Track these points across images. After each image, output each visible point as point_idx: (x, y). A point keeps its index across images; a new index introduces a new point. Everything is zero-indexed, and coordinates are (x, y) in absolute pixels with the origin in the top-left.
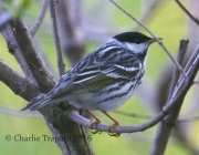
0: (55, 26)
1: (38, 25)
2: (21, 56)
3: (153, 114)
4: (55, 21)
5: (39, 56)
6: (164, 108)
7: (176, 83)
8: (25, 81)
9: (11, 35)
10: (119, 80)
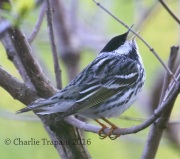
0: (51, 33)
1: (35, 34)
2: (19, 63)
3: (146, 117)
4: (51, 29)
5: (37, 62)
6: (156, 111)
7: (167, 87)
8: (23, 87)
9: (10, 43)
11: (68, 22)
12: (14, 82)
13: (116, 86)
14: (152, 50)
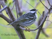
1: (13, 8)
3: (37, 27)
5: (13, 15)
6: (39, 26)
7: (42, 20)
8: (10, 20)
9: (7, 10)
10: (29, 20)
11: (20, 6)
12: (8, 19)
13: (28, 19)
14: (39, 12)
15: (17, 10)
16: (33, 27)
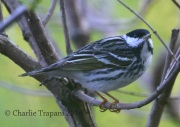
0: (64, 17)
5: (50, 43)
6: (158, 88)
7: (168, 67)
8: (38, 65)
9: (26, 25)
11: (78, 7)
14: (155, 33)
15: (69, 23)
16: (132, 94)
